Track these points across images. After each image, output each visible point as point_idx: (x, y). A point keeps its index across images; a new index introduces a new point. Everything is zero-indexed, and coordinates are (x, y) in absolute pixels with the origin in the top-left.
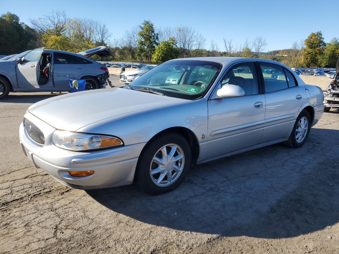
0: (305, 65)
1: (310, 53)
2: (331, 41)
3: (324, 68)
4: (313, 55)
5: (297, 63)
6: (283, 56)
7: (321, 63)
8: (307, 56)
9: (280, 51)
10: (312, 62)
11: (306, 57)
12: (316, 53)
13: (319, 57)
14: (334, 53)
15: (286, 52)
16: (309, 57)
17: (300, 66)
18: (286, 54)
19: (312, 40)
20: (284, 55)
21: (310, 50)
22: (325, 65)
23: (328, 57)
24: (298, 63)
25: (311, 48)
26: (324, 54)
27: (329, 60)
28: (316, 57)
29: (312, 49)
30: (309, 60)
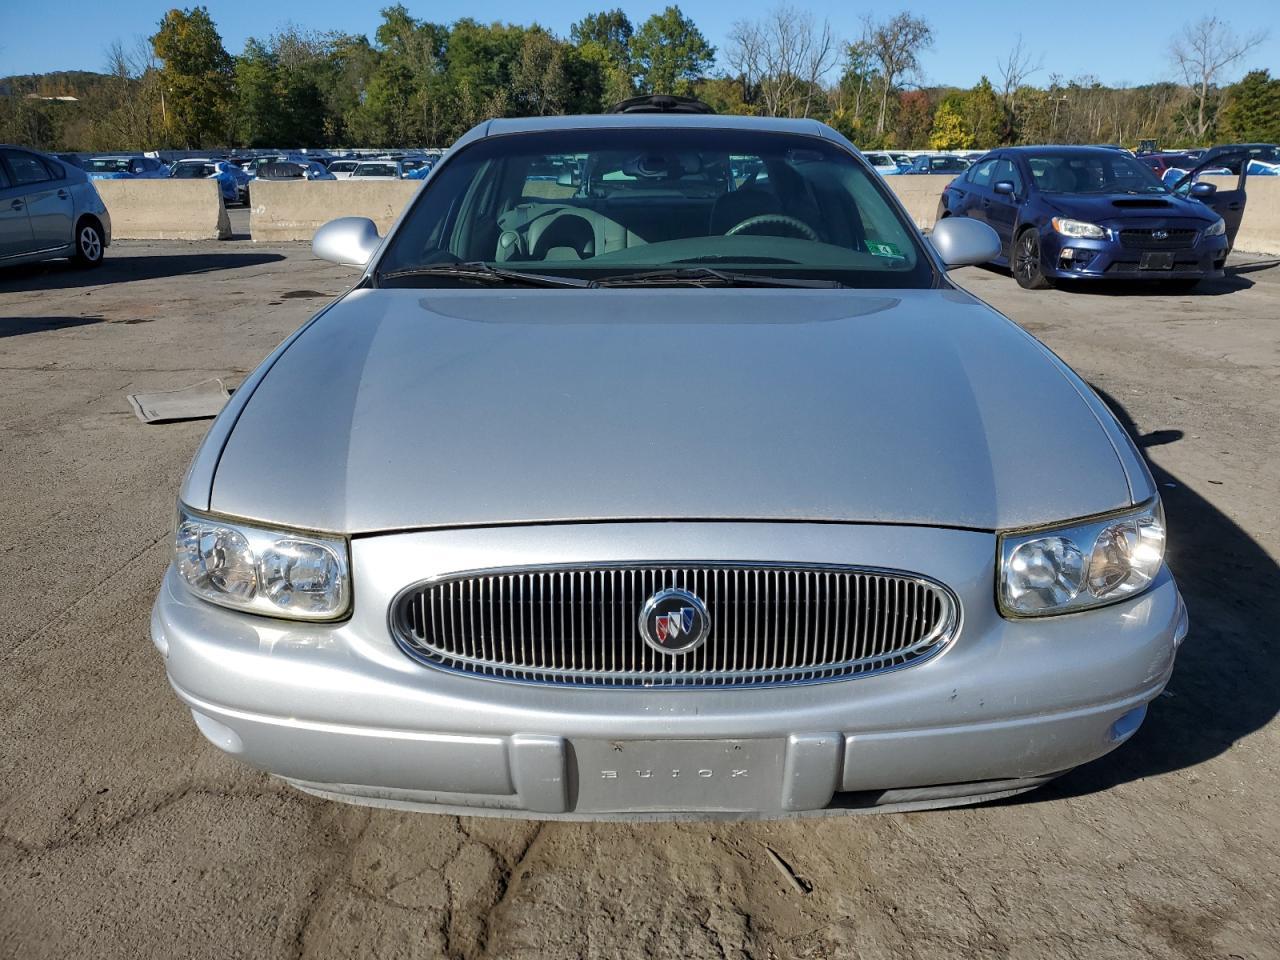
0: (180, 138)
1: (187, 93)
2: (246, 48)
3: (253, 150)
4: (199, 100)
5: (149, 132)
6: (62, 102)
7: (236, 131)
8: (181, 102)
9: (38, 78)
10: (205, 126)
11: (179, 109)
12: (210, 94)
13: (221, 107)
14: (268, 95)
15: (67, 85)
16: (188, 109)
17: (165, 145)
18: (68, 93)
19: (179, 41)
20: (62, 95)
21: (186, 81)
22: (252, 139)
23: (251, 108)
24: (151, 131)
25: (187, 73)
26: (239, 97)
27: (261, 121)
28: (214, 109)
29: (191, 77)
30: (190, 119)
